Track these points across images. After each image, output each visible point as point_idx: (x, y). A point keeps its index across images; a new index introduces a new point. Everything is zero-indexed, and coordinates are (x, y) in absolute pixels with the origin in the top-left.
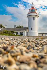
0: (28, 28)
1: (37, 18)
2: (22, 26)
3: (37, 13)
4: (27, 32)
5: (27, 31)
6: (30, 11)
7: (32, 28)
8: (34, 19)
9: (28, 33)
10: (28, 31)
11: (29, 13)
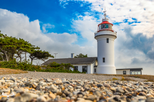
0: (96, 59)
1: (113, 39)
2: (85, 55)
3: (113, 31)
4: (95, 66)
5: (95, 64)
6: (100, 28)
7: (104, 59)
8: (108, 42)
9: (98, 69)
10: (97, 64)
11: (98, 32)
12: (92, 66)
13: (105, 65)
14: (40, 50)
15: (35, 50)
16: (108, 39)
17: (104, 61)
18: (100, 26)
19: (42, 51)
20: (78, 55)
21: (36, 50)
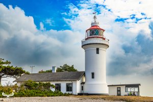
0: (84, 74)
1: (105, 49)
2: (71, 66)
3: (104, 39)
4: (83, 83)
5: (82, 80)
6: (89, 34)
7: (93, 74)
8: (98, 53)
9: (85, 86)
10: (84, 81)
11: (86, 39)
12: (78, 83)
13: (94, 82)
14: (10, 65)
15: (4, 65)
16: (98, 50)
17: (93, 77)
18: (89, 31)
19: (14, 67)
20: (62, 66)
21: (6, 65)
